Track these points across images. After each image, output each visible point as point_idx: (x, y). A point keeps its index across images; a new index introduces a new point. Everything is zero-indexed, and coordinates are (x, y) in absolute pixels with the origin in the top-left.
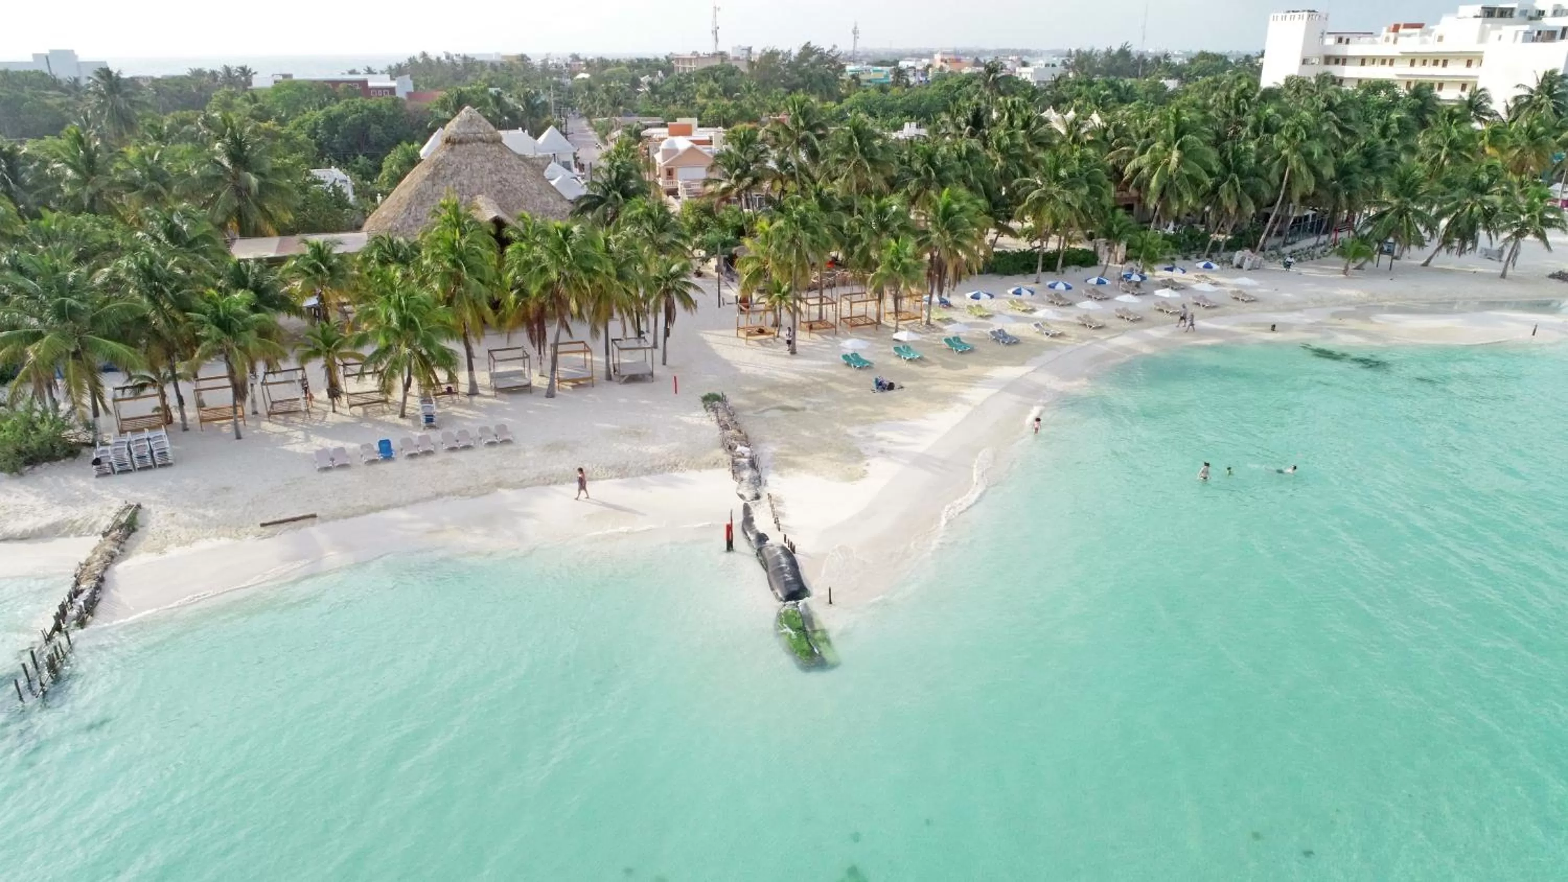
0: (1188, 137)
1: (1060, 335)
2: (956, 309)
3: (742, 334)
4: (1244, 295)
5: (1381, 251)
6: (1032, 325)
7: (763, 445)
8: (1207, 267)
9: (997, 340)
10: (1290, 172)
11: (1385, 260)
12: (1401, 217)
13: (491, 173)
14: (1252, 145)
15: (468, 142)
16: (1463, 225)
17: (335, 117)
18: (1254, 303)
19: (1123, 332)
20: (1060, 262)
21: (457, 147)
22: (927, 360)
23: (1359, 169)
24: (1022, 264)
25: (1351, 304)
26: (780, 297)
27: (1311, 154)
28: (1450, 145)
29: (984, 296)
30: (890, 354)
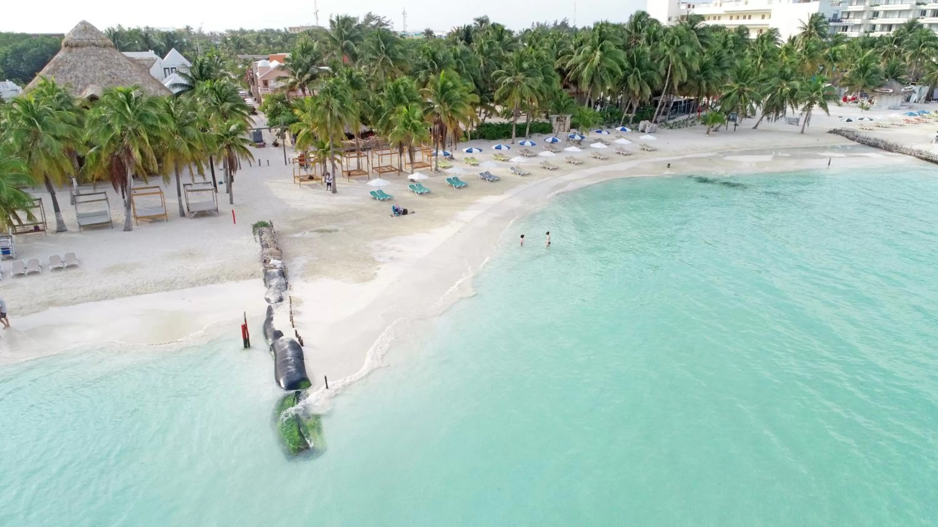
0: (606, 42)
1: (528, 174)
2: (457, 161)
3: (297, 181)
4: (648, 147)
5: (729, 119)
6: (509, 169)
7: (297, 258)
8: (623, 130)
9: (484, 179)
10: (672, 66)
11: (731, 124)
12: (740, 96)
13: (102, 69)
14: (648, 49)
15: (82, 46)
16: (777, 100)
17: (20, 50)
18: (654, 152)
19: (571, 171)
20: (528, 130)
21: (74, 50)
22: (433, 194)
23: (712, 66)
24: (502, 132)
25: (714, 151)
26: (323, 151)
27: (683, 54)
28: (763, 56)
29: (475, 150)
30: (407, 190)
